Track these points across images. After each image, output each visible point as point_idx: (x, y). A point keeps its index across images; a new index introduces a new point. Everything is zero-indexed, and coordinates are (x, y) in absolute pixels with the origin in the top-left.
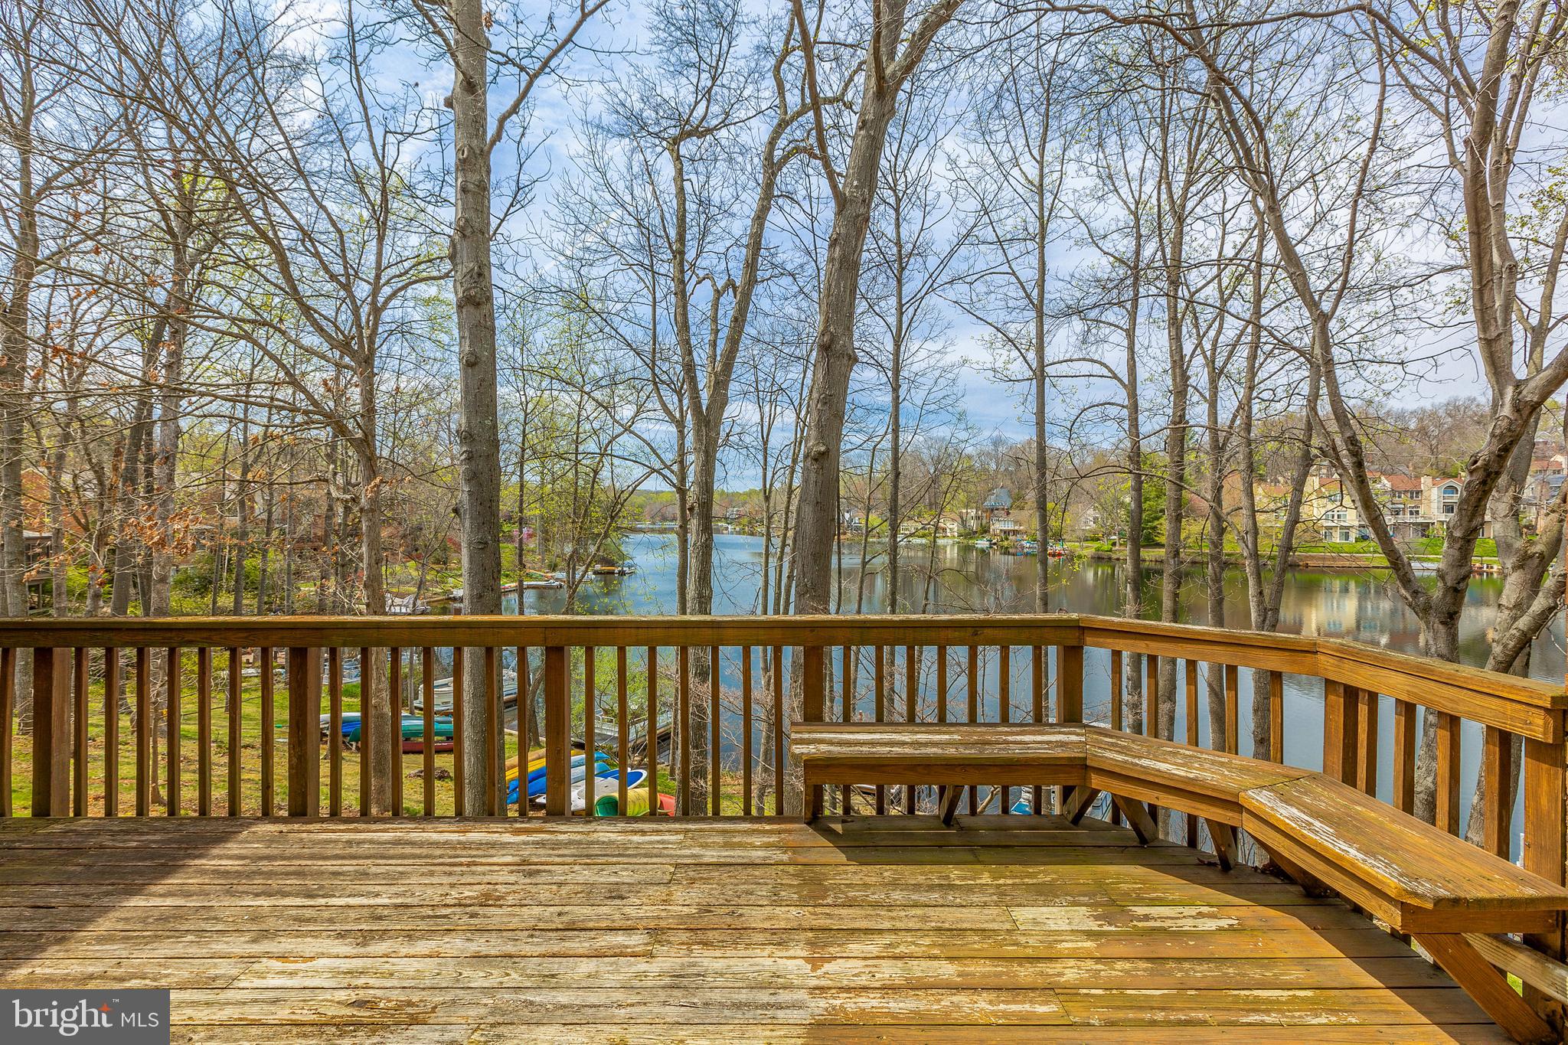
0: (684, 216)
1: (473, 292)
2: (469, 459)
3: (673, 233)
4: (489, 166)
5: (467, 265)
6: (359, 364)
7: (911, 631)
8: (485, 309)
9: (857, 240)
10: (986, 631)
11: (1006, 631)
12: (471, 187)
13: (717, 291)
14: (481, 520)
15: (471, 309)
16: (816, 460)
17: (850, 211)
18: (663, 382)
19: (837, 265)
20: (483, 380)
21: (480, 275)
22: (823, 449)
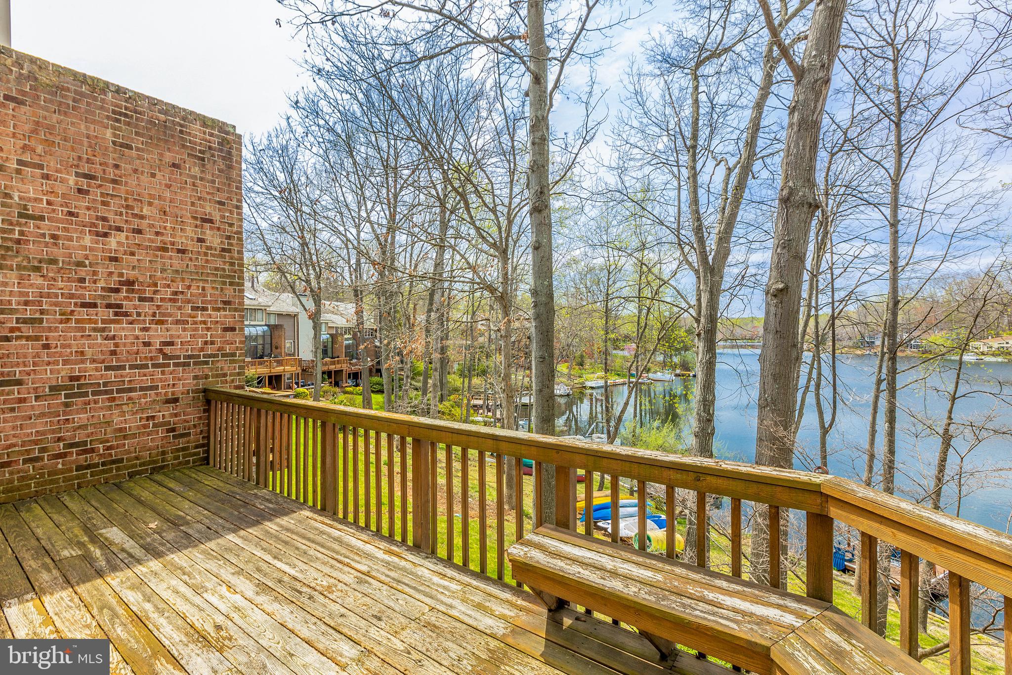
0: (697, 119)
1: (537, 204)
2: (535, 306)
3: (688, 134)
4: (548, 125)
5: (535, 187)
6: (500, 254)
7: (636, 466)
8: (545, 213)
9: (817, 101)
10: (709, 478)
11: (731, 482)
12: (537, 140)
13: (729, 169)
14: (541, 344)
15: (536, 214)
16: (775, 296)
17: (808, 79)
18: (685, 243)
19: (795, 128)
20: (543, 257)
21: (541, 193)
22: (781, 286)
